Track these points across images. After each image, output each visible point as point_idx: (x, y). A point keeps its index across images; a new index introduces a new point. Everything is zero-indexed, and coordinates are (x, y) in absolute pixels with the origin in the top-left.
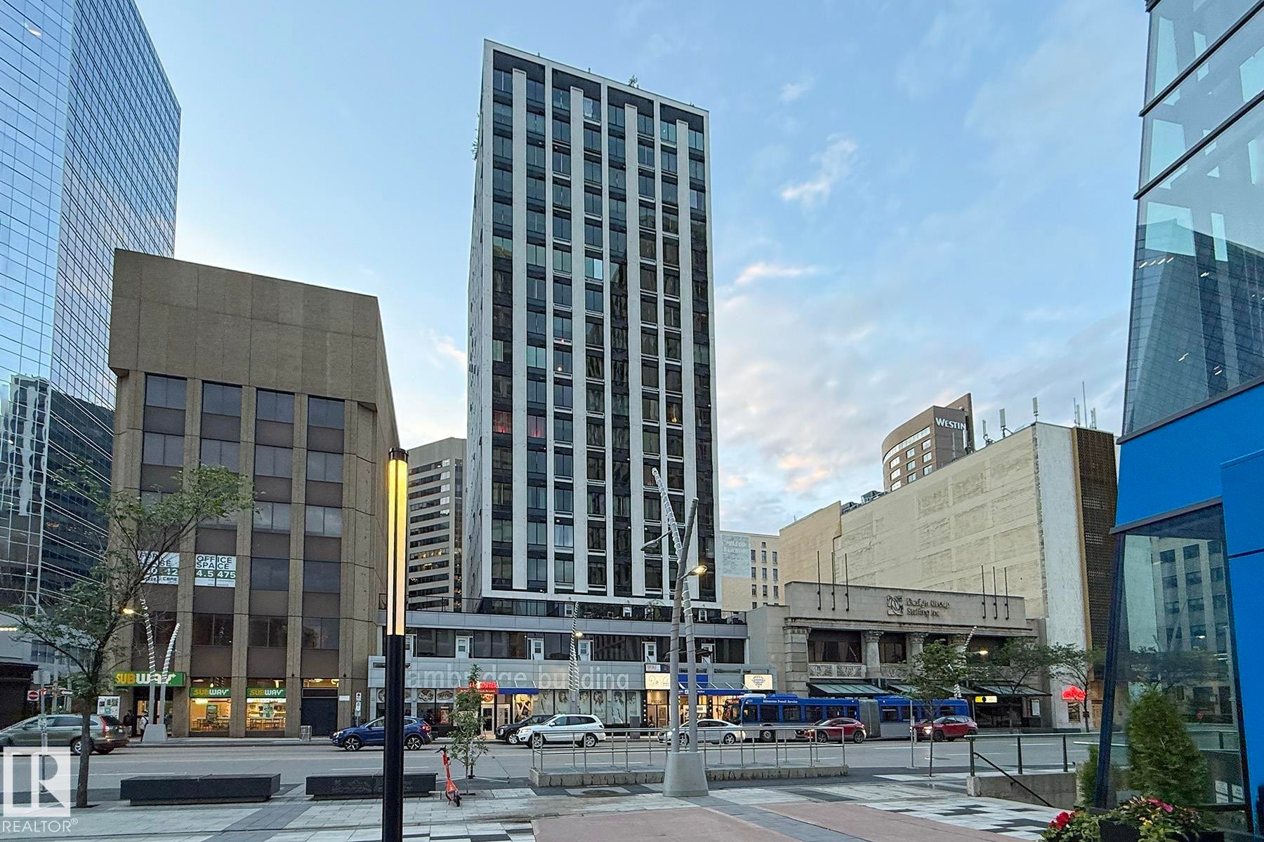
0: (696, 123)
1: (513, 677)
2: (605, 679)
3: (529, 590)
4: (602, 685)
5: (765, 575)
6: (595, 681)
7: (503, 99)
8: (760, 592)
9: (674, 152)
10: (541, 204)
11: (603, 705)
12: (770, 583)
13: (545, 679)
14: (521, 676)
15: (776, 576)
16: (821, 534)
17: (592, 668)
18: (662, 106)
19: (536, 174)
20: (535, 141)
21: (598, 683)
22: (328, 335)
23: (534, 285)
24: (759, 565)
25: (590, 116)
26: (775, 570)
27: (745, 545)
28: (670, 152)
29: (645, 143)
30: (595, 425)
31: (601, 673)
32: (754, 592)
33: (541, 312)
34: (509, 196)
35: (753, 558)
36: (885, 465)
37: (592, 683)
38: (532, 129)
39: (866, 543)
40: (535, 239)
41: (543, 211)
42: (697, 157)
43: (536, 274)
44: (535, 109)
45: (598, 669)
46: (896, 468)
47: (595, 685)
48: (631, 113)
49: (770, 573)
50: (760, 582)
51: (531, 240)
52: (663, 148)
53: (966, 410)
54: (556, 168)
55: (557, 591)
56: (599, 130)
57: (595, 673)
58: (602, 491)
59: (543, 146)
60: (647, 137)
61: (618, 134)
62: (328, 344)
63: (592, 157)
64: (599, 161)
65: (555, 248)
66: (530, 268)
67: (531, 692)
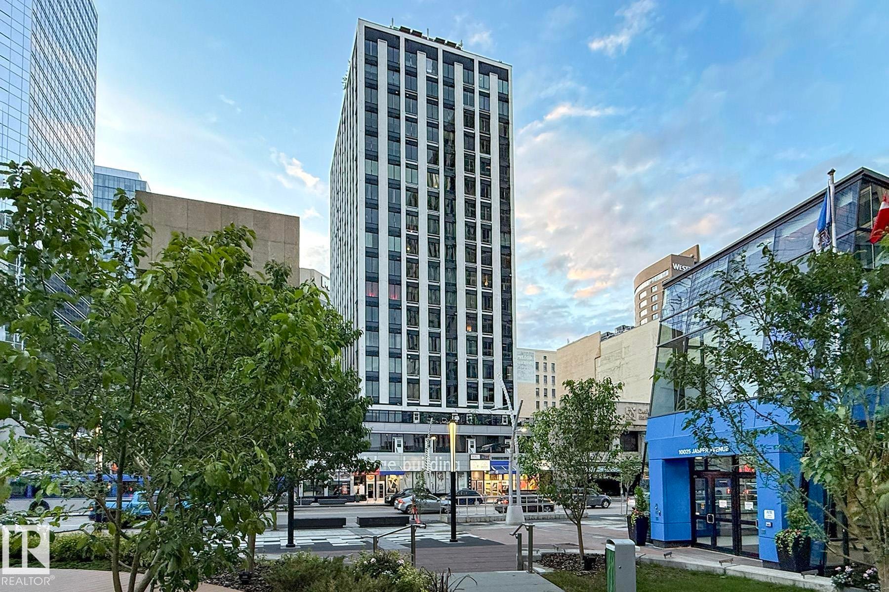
0: (503, 75)
1: (387, 463)
2: (445, 464)
3: (390, 404)
4: (443, 469)
5: (546, 381)
6: (439, 465)
7: (371, 61)
8: (542, 393)
9: (488, 95)
10: (397, 136)
11: (444, 481)
12: (550, 387)
13: (407, 465)
14: (392, 463)
15: (554, 381)
16: (587, 354)
17: (436, 457)
18: (480, 63)
19: (394, 114)
20: (393, 91)
21: (441, 467)
22: (269, 243)
23: (392, 193)
24: (542, 373)
25: (430, 71)
26: (553, 377)
27: (531, 358)
28: (485, 96)
29: (468, 90)
30: (434, 290)
31: (443, 461)
32: (538, 394)
33: (398, 212)
34: (375, 131)
35: (537, 368)
36: (636, 296)
37: (437, 467)
38: (391, 82)
39: (618, 363)
40: (394, 161)
41: (398, 141)
42: (504, 99)
43: (394, 185)
44: (393, 68)
45: (441, 458)
46: (644, 299)
47: (439, 469)
48: (459, 68)
49: (550, 379)
50: (542, 386)
51: (390, 162)
52: (481, 93)
53: (696, 257)
54: (408, 110)
55: (409, 405)
56: (436, 81)
57: (439, 460)
58: (439, 336)
59: (399, 94)
60: (469, 86)
61: (449, 84)
62: (269, 250)
63: (432, 102)
64: (437, 104)
65: (407, 167)
66: (390, 182)
67: (398, 473)
